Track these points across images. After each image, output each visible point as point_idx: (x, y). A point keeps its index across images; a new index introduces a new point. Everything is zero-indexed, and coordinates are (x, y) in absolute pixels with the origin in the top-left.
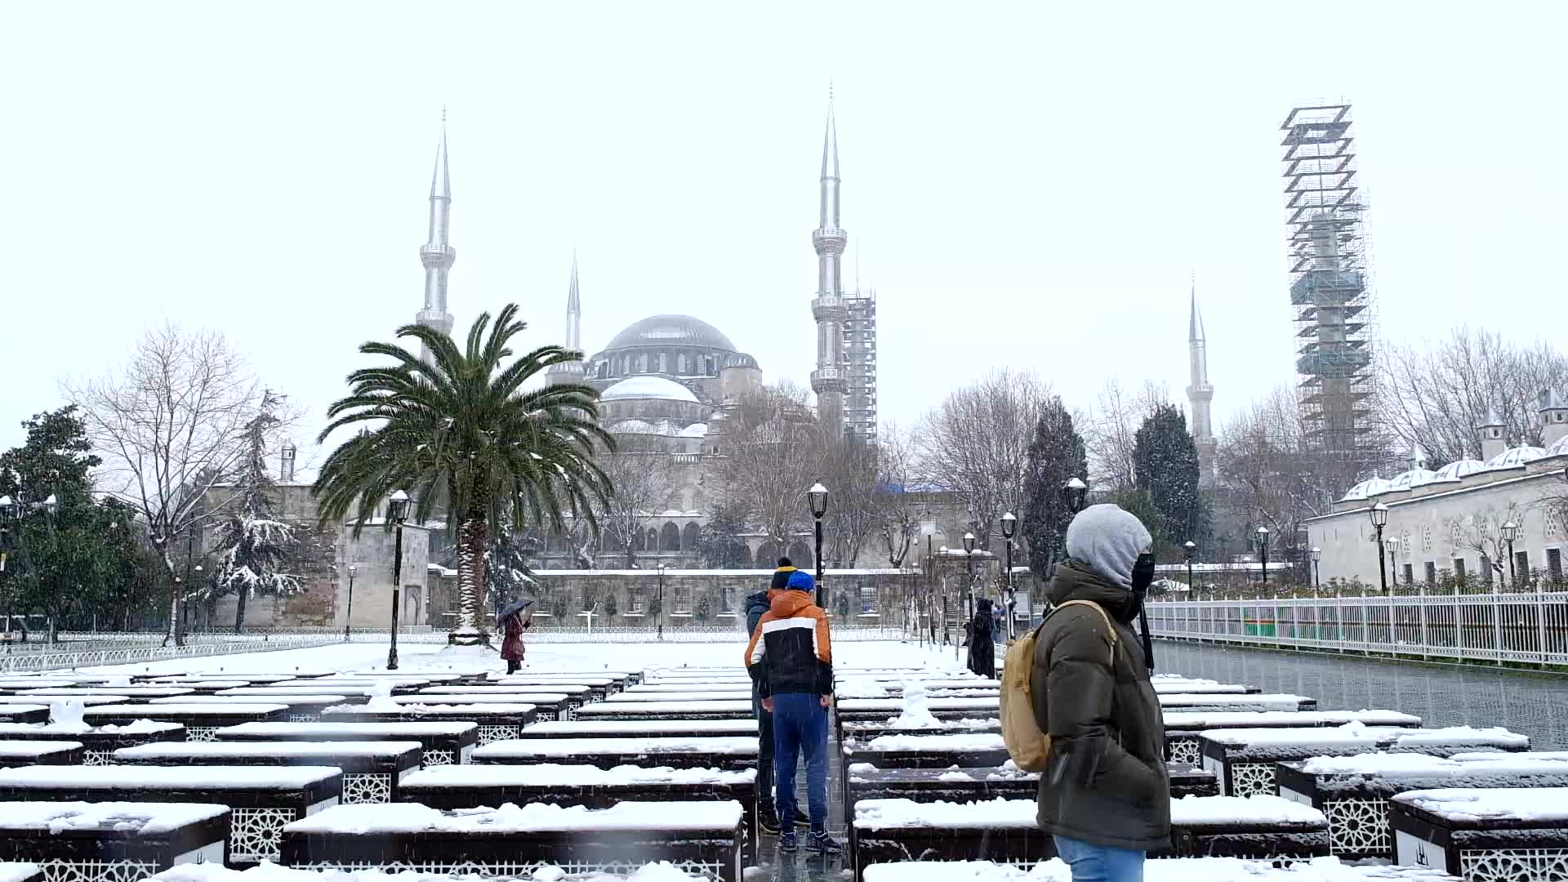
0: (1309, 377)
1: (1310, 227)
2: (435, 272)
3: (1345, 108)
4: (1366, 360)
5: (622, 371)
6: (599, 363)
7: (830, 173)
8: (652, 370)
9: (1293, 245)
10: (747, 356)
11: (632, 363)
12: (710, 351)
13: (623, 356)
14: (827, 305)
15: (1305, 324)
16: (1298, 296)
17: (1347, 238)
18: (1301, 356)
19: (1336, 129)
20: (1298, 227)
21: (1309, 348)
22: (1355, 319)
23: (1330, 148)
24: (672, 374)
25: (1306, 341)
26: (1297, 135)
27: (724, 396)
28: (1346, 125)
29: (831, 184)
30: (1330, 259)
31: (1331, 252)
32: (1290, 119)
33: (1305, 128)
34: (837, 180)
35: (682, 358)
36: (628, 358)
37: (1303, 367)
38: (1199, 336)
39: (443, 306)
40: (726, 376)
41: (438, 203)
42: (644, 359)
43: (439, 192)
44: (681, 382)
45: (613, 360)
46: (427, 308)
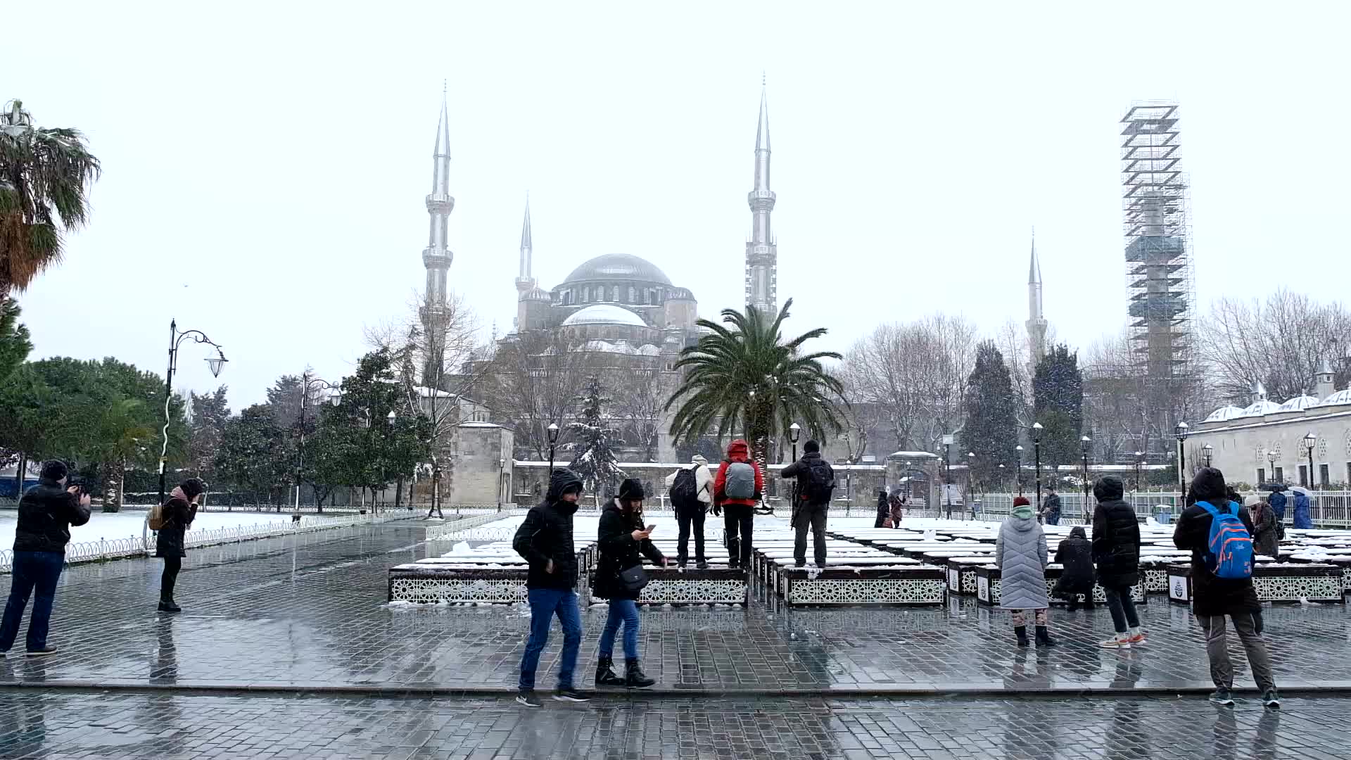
0: (1138, 319)
1: (1143, 201)
2: (439, 216)
3: (1173, 108)
4: (1183, 307)
5: (583, 299)
6: (563, 293)
7: (763, 146)
8: (608, 300)
9: (1129, 214)
10: (683, 290)
11: (590, 295)
12: (652, 285)
13: (583, 287)
14: (761, 252)
15: (1137, 278)
16: (1131, 256)
17: (1171, 211)
18: (1131, 302)
19: (1164, 124)
20: (1133, 200)
21: (1138, 297)
22: (1175, 275)
23: (1161, 138)
24: (623, 302)
25: (1137, 291)
26: (1135, 128)
27: (667, 322)
28: (1172, 122)
29: (764, 154)
30: (1159, 227)
31: (1159, 221)
32: (1130, 114)
33: (1142, 122)
34: (769, 152)
35: (631, 291)
36: (587, 290)
37: (1133, 311)
38: (1037, 280)
39: (445, 245)
40: (668, 306)
41: (441, 160)
42: (601, 291)
43: (442, 151)
44: (632, 310)
45: (574, 290)
46: (431, 246)
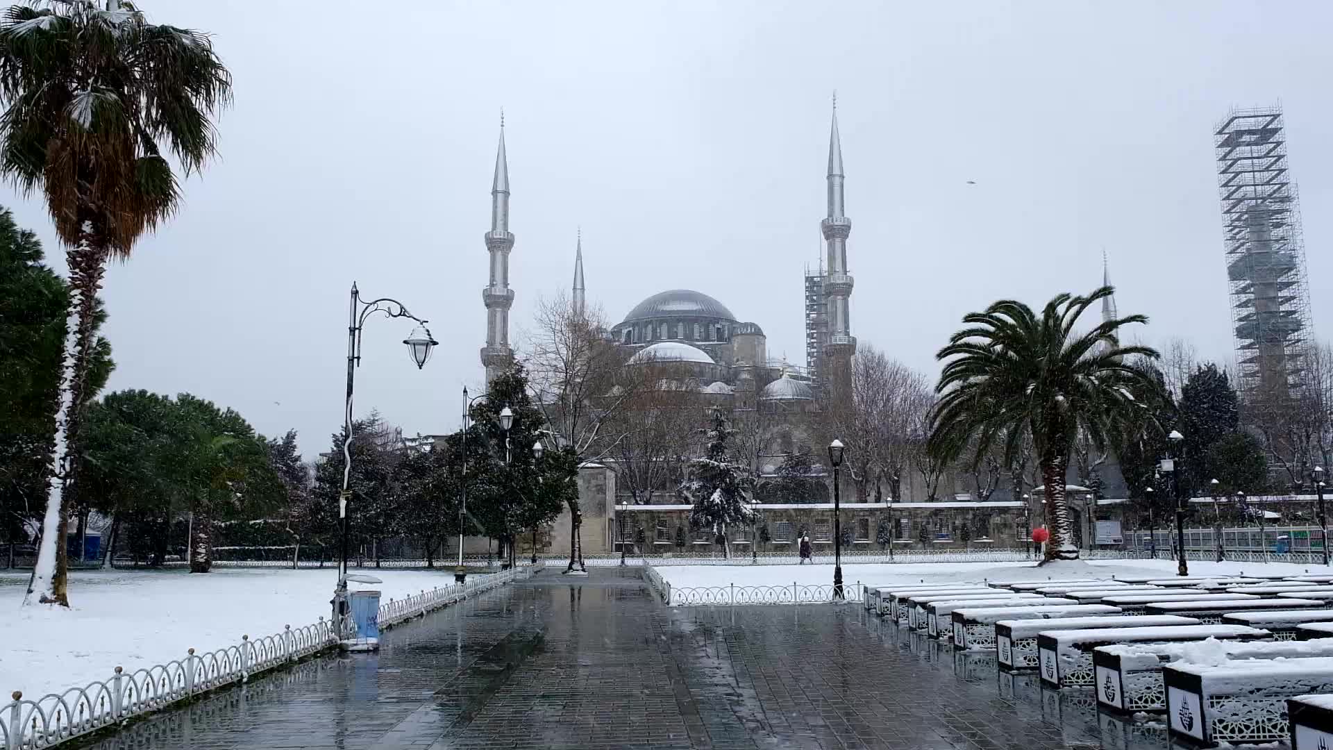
0: (1248, 342)
1: (1246, 216)
2: (499, 255)
3: (1275, 117)
4: (1298, 326)
5: (645, 337)
6: (625, 331)
7: (836, 171)
8: (672, 337)
9: (1231, 230)
10: (752, 325)
11: (654, 331)
12: (717, 320)
13: (647, 324)
14: (838, 282)
15: (1244, 298)
16: (1235, 273)
17: (1278, 225)
18: (1238, 324)
19: (1266, 134)
20: (1235, 216)
21: (1246, 318)
22: (1285, 293)
23: (1264, 148)
24: (689, 339)
25: (1245, 312)
26: (1232, 140)
27: (735, 359)
28: (1276, 131)
29: (837, 180)
30: (1265, 243)
31: (1266, 236)
32: (1228, 124)
33: (1240, 133)
34: (842, 177)
35: (696, 326)
36: (650, 327)
37: (1241, 333)
38: (1112, 308)
39: (506, 284)
40: (736, 343)
41: (500, 196)
42: (665, 327)
43: (500, 188)
44: (699, 347)
45: (637, 328)
46: (492, 285)
